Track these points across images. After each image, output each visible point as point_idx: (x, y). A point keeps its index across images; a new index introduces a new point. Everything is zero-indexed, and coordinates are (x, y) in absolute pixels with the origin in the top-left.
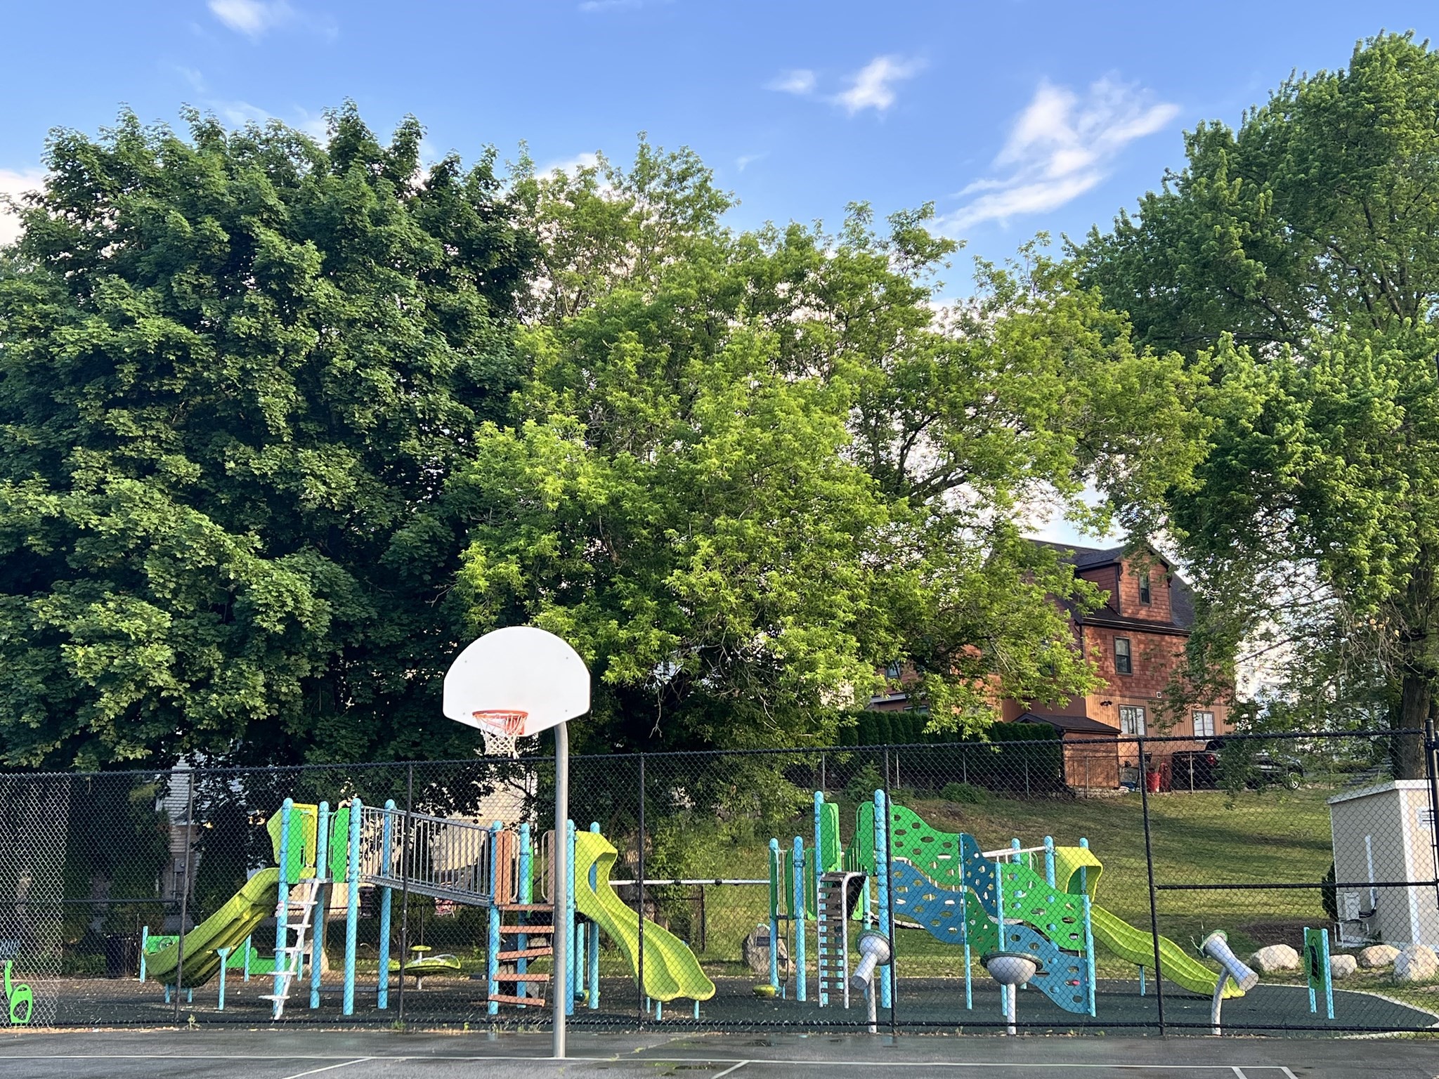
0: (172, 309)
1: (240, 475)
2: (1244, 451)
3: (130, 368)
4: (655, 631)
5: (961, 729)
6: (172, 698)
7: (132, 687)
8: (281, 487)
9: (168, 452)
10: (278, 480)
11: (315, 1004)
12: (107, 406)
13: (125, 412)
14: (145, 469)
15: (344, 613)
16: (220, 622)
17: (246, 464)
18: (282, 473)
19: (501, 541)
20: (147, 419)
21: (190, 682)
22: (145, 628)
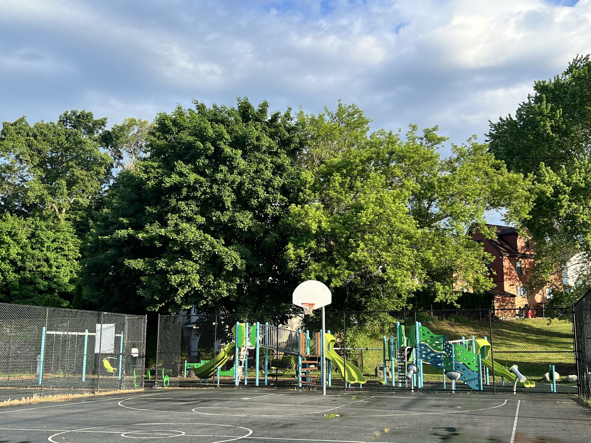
0: (197, 170)
1: (217, 221)
2: (548, 204)
3: (185, 189)
4: (346, 271)
5: (447, 301)
6: (198, 290)
7: (187, 287)
8: (229, 225)
9: (196, 214)
10: (229, 223)
11: (246, 384)
12: (178, 200)
13: (183, 202)
14: (189, 220)
15: (249, 264)
16: (212, 267)
17: (219, 218)
18: (230, 220)
19: (298, 242)
20: (189, 205)
21: (204, 285)
22: (191, 269)
